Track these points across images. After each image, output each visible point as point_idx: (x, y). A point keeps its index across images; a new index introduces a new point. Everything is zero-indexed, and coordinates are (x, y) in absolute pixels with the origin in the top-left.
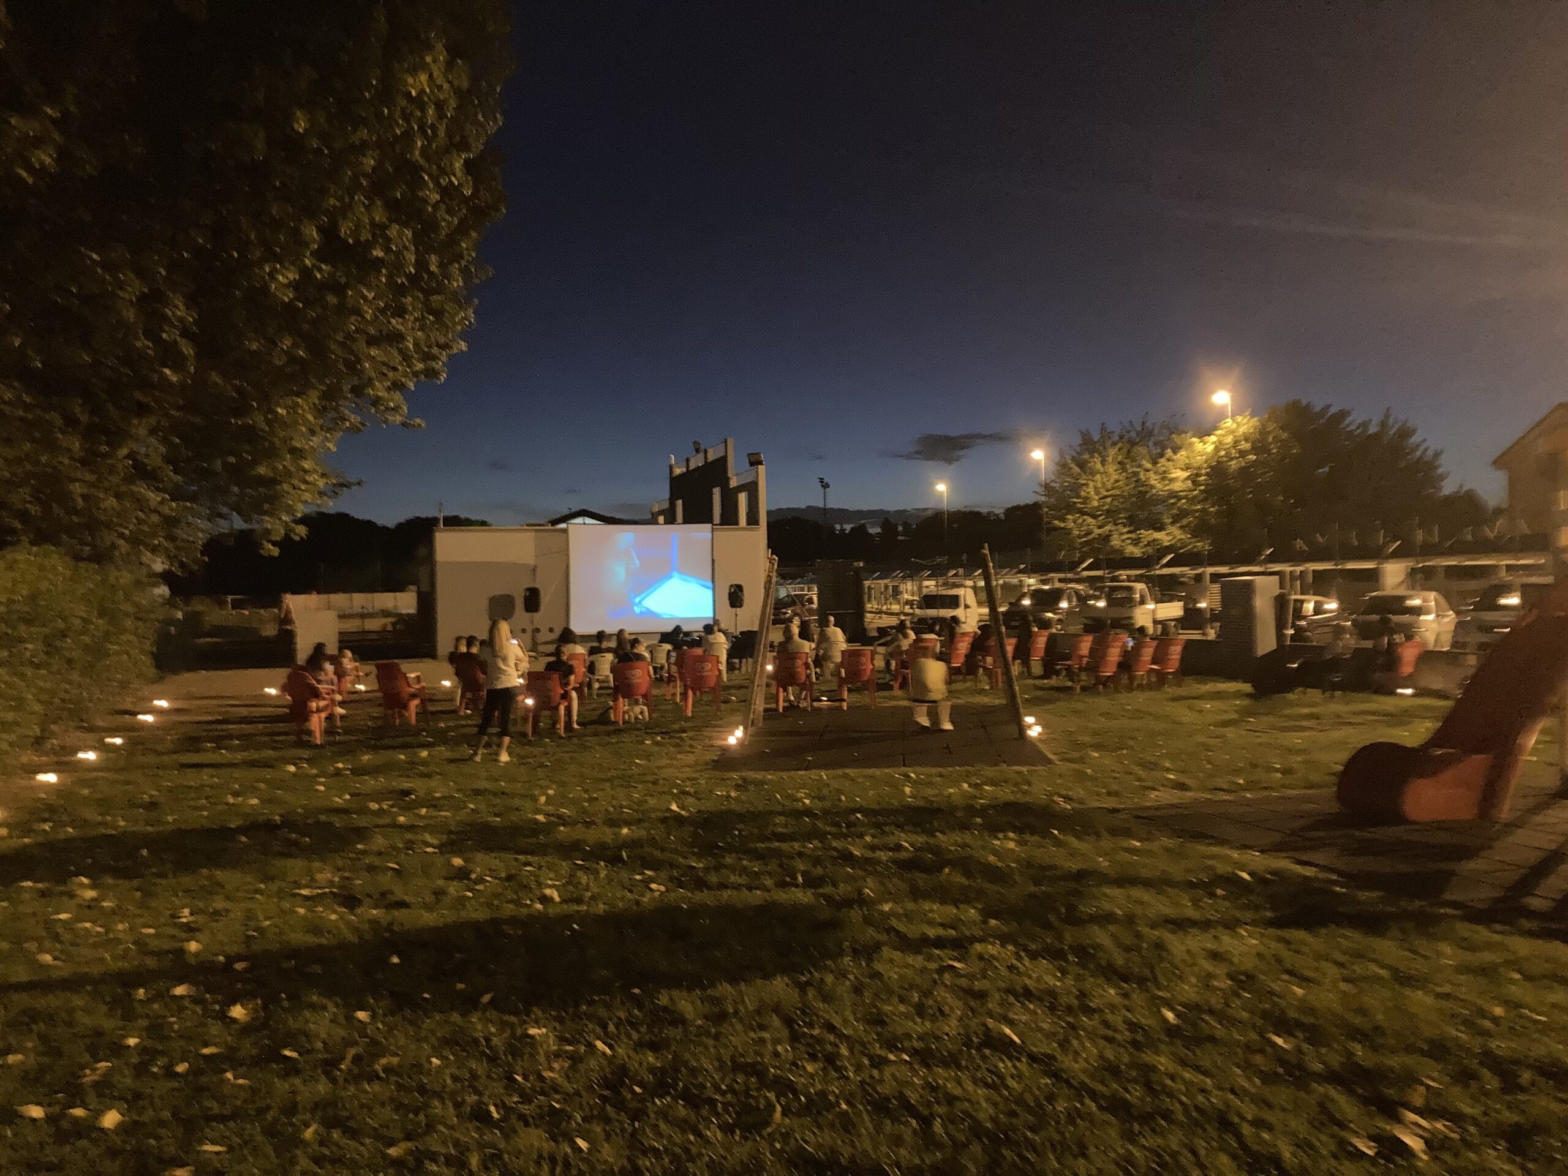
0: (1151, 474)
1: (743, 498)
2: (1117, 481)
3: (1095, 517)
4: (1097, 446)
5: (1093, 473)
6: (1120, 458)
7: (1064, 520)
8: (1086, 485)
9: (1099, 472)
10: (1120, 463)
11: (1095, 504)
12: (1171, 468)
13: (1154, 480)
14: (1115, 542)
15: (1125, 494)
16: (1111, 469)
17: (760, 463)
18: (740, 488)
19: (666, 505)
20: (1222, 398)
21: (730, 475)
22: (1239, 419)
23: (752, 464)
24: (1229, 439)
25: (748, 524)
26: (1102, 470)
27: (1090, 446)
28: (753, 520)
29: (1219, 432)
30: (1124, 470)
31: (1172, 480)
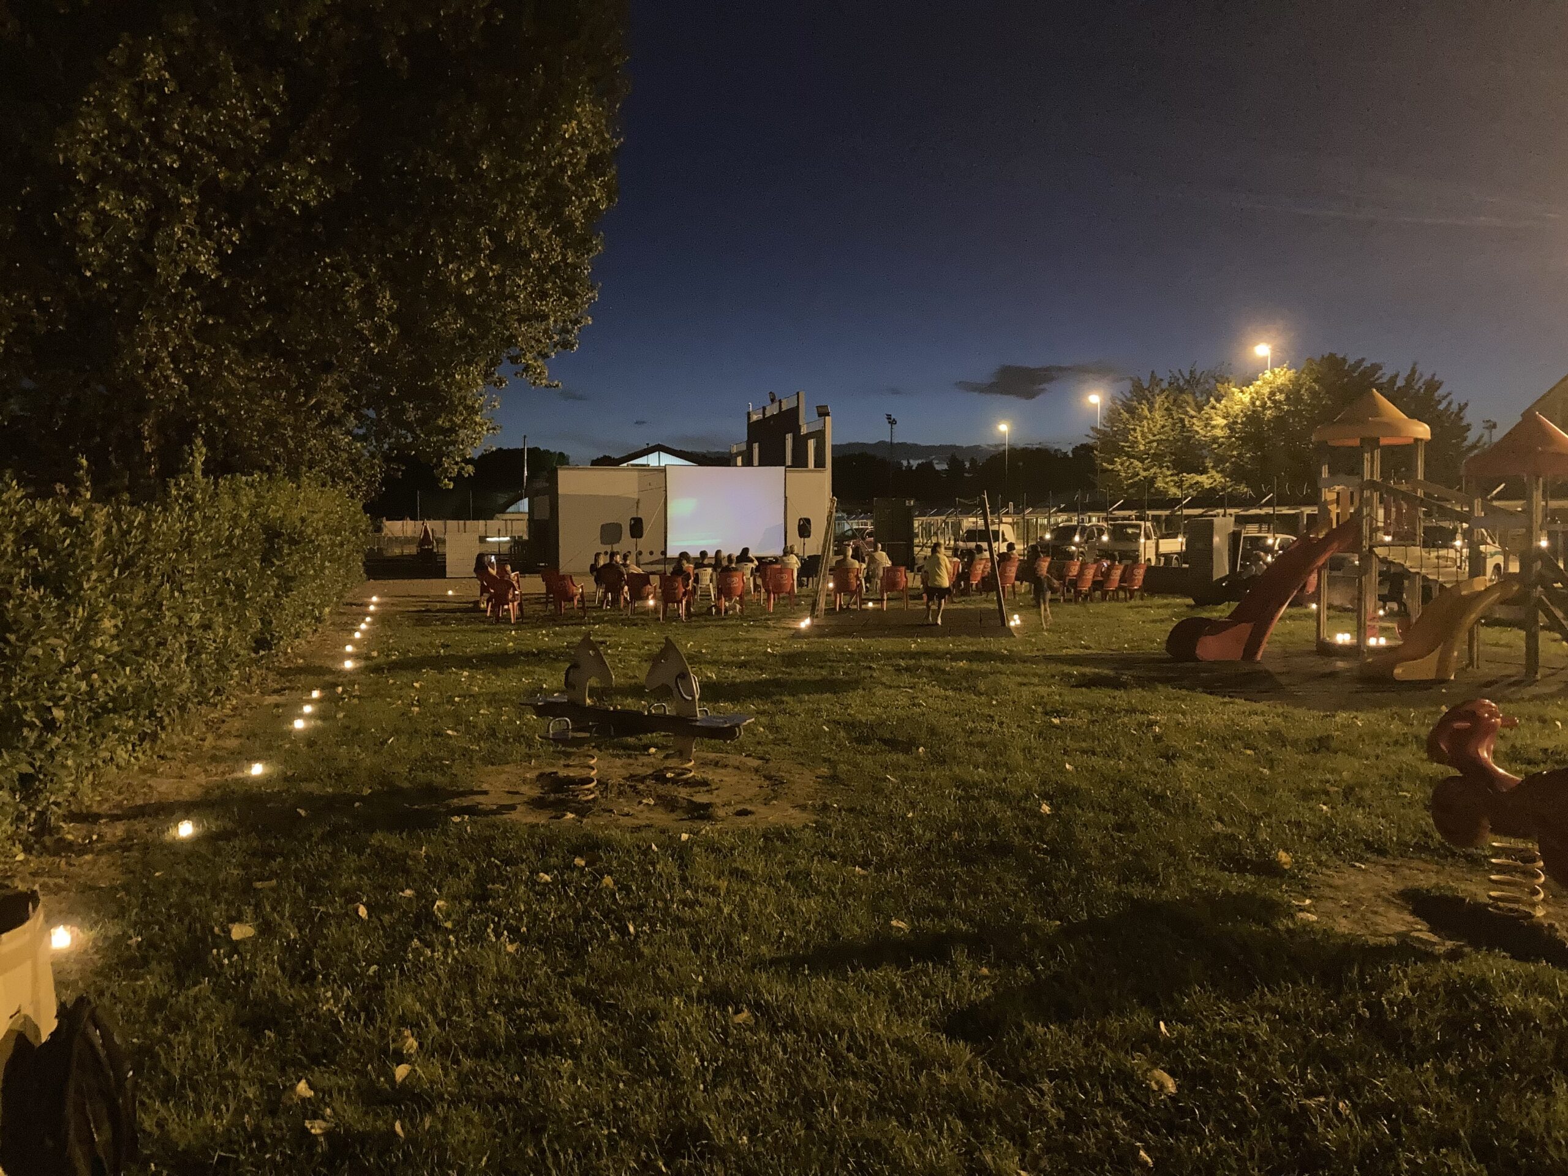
0: (1195, 420)
1: (811, 443)
2: (1163, 427)
3: (1142, 461)
4: (1147, 392)
5: (1141, 418)
6: (1166, 405)
7: (1113, 463)
8: (1134, 430)
9: (1146, 418)
10: (1166, 409)
11: (1142, 448)
12: (1214, 415)
13: (1198, 426)
14: (1159, 484)
15: (1171, 438)
16: (1157, 415)
17: (828, 414)
18: (810, 435)
19: (744, 447)
20: (1262, 350)
21: (801, 423)
22: (1277, 370)
23: (820, 415)
24: (1266, 391)
25: (815, 466)
26: (1149, 416)
27: (1141, 393)
28: (820, 463)
29: (1259, 383)
30: (1171, 416)
31: (1214, 427)
